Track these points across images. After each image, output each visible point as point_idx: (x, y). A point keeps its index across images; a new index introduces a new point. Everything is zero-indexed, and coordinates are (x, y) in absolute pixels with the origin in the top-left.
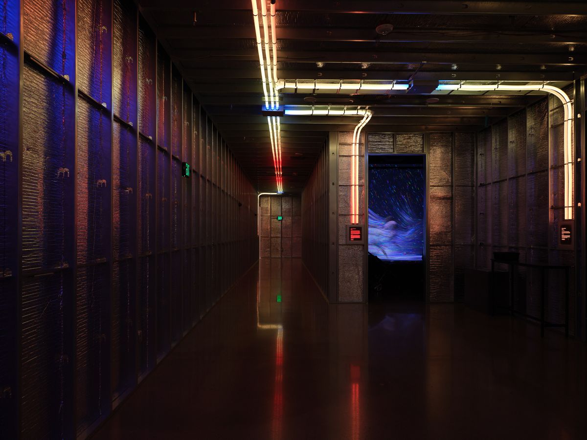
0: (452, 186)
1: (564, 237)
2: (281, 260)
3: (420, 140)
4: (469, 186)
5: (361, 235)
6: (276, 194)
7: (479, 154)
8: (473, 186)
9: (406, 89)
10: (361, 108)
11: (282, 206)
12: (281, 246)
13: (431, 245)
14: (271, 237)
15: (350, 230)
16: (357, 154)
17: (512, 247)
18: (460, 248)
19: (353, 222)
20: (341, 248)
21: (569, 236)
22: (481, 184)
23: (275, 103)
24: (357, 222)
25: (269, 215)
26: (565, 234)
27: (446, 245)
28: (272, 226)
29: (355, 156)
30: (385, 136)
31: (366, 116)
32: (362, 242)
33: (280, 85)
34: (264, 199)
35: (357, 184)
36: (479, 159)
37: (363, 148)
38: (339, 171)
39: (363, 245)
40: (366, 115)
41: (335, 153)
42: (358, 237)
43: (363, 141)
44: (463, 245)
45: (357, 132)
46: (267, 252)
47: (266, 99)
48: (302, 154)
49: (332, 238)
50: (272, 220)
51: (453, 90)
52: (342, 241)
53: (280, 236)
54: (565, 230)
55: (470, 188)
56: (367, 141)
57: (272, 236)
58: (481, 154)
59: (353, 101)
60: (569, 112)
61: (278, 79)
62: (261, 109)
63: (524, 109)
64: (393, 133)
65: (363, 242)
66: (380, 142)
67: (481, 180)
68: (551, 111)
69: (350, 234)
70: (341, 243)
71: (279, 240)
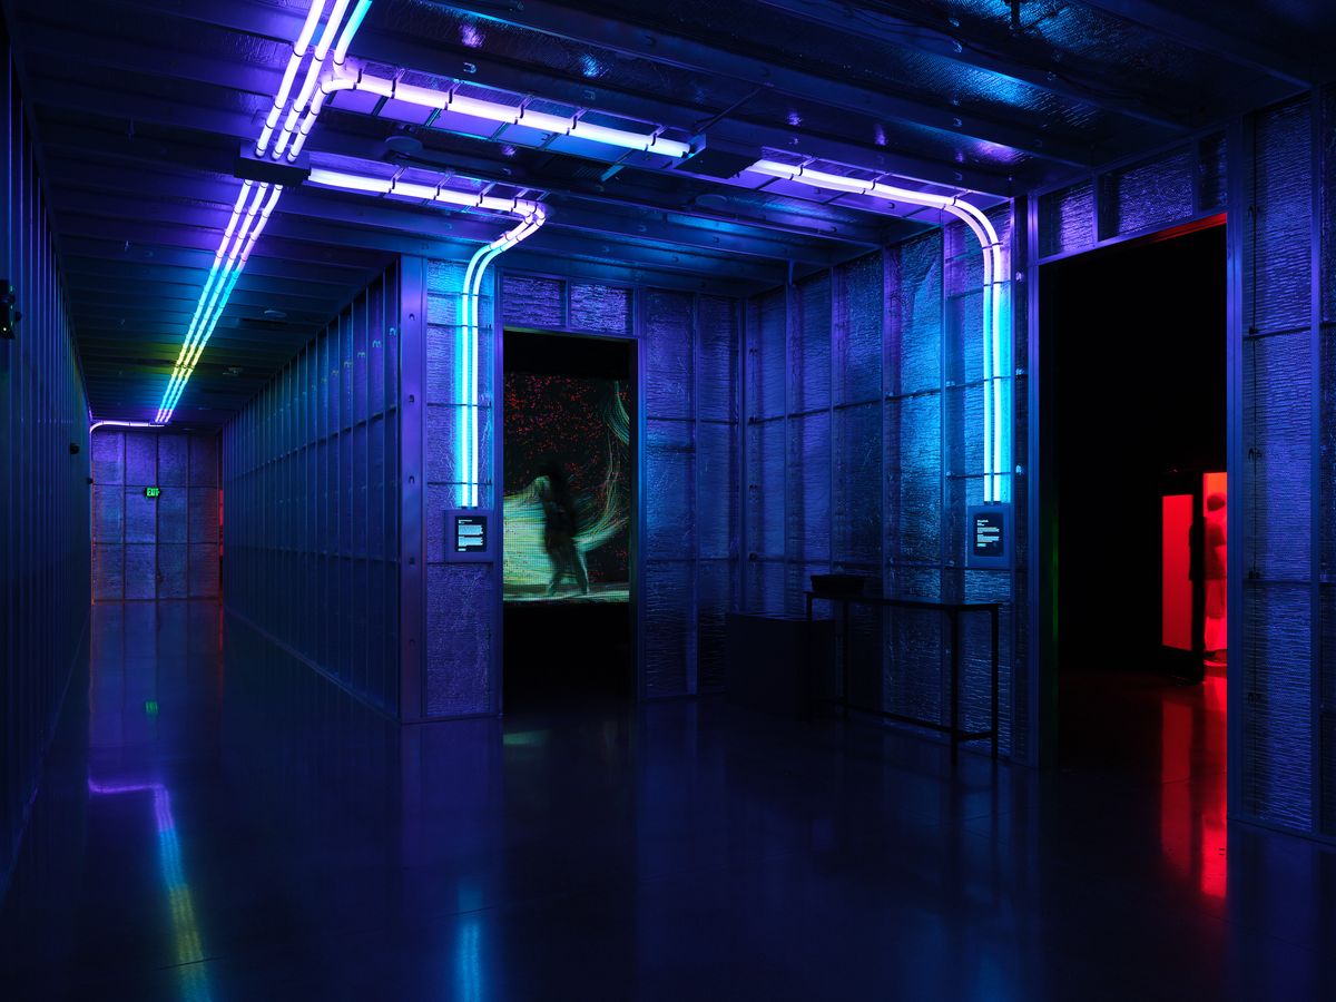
0: (692, 421)
1: (983, 541)
2: (157, 607)
3: (621, 304)
4: (725, 423)
5: (484, 536)
6: (146, 425)
7: (748, 349)
8: (733, 423)
9: (680, 155)
10: (528, 198)
11: (158, 460)
12: (157, 567)
13: (650, 562)
14: (125, 544)
15: (457, 525)
16: (475, 323)
17: (837, 564)
18: (708, 568)
19: (465, 504)
20: (431, 572)
21: (996, 538)
22: (752, 419)
23: (293, 137)
24: (475, 504)
25: (121, 481)
26: (985, 534)
27: (678, 561)
28: (129, 514)
29: (470, 328)
30: (541, 285)
31: (529, 220)
32: (487, 556)
33: (342, 80)
34: (105, 440)
35: (475, 401)
36: (748, 362)
37: (491, 310)
38: (429, 367)
39: (490, 564)
40: (530, 216)
41: (417, 315)
42: (478, 542)
43: (490, 292)
44: (715, 560)
45: (477, 266)
46: (112, 584)
47: (272, 118)
48: (284, 315)
49: (409, 547)
50: (129, 497)
51: (779, 178)
52: (433, 554)
53: (154, 541)
54: (986, 525)
55: (727, 426)
56: (500, 294)
57: (129, 540)
58: (751, 351)
59: (510, 173)
60: (997, 265)
61: (347, 55)
62: (239, 153)
63: (877, 254)
64: (564, 278)
65: (490, 556)
66: (530, 297)
67: (751, 411)
68: (947, 261)
69: (457, 535)
70: (431, 560)
71: (151, 552)
